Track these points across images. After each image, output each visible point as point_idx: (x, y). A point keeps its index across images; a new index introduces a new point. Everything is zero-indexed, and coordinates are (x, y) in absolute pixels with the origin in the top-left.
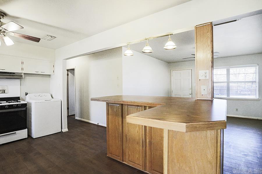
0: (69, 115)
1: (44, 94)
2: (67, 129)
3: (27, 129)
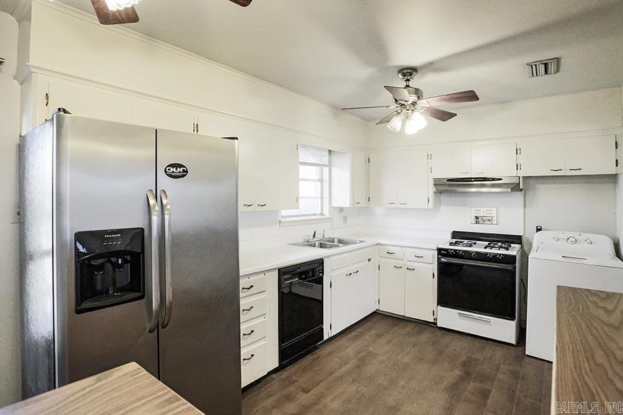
1: (589, 235)
3: (514, 322)
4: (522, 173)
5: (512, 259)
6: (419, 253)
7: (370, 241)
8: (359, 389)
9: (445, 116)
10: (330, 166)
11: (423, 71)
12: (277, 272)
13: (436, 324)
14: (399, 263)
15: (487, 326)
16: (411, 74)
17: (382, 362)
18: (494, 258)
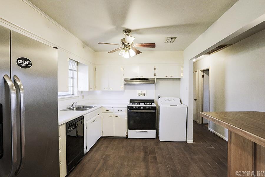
0: (203, 123)
1: (174, 98)
2: (192, 141)
3: (155, 131)
4: (156, 77)
5: (154, 108)
6: (120, 109)
7: (99, 106)
8: (110, 172)
9: (138, 52)
10: (77, 71)
11: (133, 32)
12: (65, 125)
13: (127, 137)
14: (111, 114)
15: (146, 134)
16: (129, 33)
17: (114, 158)
18: (149, 108)
